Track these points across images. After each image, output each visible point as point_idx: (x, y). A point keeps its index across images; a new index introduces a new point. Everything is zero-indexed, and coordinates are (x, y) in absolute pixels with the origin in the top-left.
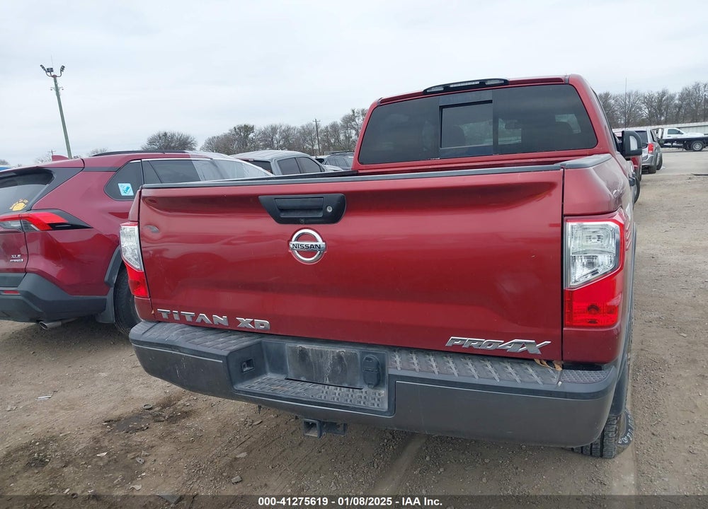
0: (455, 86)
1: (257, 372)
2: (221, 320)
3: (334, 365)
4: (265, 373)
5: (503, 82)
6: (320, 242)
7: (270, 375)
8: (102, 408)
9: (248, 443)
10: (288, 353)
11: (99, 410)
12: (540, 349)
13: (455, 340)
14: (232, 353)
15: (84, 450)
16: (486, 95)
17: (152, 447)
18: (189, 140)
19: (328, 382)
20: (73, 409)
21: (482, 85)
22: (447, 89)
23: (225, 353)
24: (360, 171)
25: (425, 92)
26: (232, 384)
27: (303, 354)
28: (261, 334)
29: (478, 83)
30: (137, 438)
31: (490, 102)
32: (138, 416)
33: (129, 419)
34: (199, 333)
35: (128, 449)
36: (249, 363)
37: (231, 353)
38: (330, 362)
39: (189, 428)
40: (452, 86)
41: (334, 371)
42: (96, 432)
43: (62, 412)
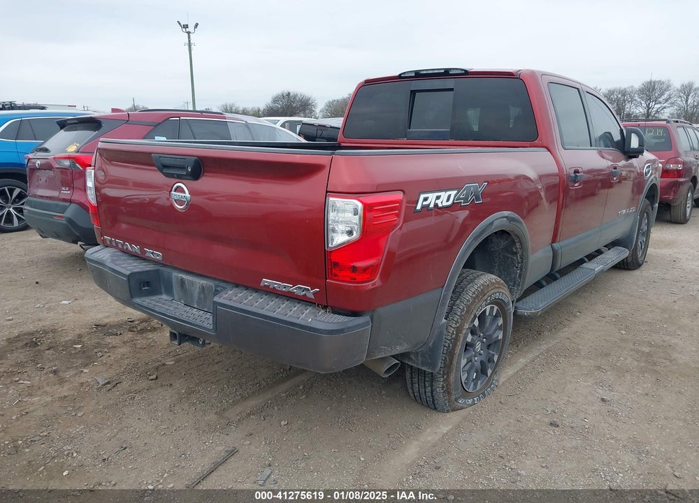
0: (425, 72)
1: (154, 292)
2: (136, 248)
3: (199, 293)
4: (161, 294)
5: (464, 72)
6: (187, 194)
7: (164, 297)
8: (100, 316)
9: (182, 356)
10: (174, 281)
11: (97, 317)
12: (314, 294)
13: (266, 281)
14: (133, 274)
15: (66, 342)
16: (449, 83)
17: (115, 347)
18: (310, 102)
19: (196, 306)
20: (80, 313)
21: (446, 73)
22: (418, 75)
23: (128, 273)
24: (343, 144)
25: (400, 77)
26: (132, 297)
27: (182, 282)
28: (155, 262)
29: (443, 71)
30: (109, 340)
31: (452, 90)
32: (119, 325)
33: (112, 326)
34: (125, 257)
35: (98, 345)
36: (148, 284)
37: (131, 274)
38: (197, 290)
39: (148, 339)
40: (422, 72)
41: (199, 298)
42: (84, 331)
43: (71, 314)
